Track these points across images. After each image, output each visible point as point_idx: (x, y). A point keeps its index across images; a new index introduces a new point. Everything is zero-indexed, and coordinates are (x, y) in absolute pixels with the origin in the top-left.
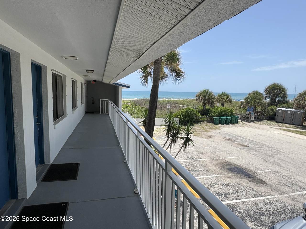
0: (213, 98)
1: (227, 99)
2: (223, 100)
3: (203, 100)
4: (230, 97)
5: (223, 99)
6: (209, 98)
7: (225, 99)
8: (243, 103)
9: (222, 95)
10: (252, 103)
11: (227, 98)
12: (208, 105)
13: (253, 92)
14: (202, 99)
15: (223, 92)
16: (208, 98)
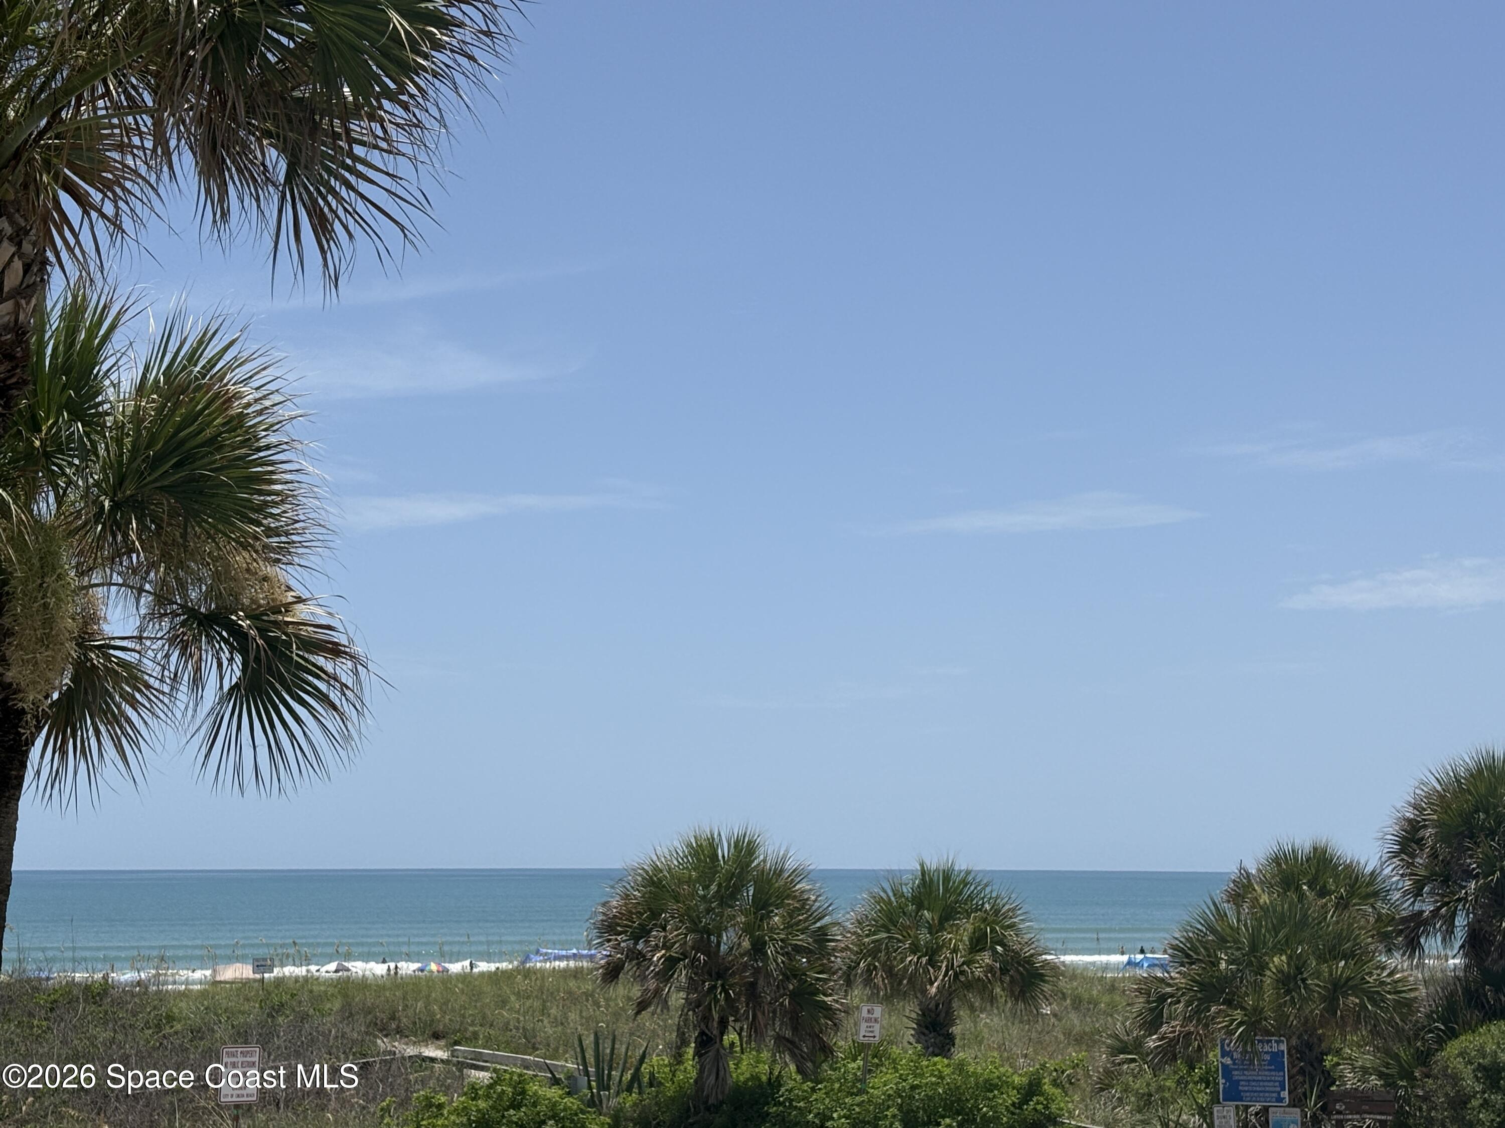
0: (801, 940)
1: (986, 958)
2: (932, 962)
3: (682, 976)
4: (1011, 926)
5: (932, 954)
6: (758, 948)
7: (958, 960)
8: (1162, 998)
9: (920, 906)
10: (1269, 992)
11: (978, 943)
12: (756, 1031)
13: (1276, 860)
14: (671, 963)
15: (933, 863)
16: (746, 944)
